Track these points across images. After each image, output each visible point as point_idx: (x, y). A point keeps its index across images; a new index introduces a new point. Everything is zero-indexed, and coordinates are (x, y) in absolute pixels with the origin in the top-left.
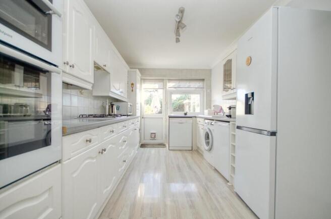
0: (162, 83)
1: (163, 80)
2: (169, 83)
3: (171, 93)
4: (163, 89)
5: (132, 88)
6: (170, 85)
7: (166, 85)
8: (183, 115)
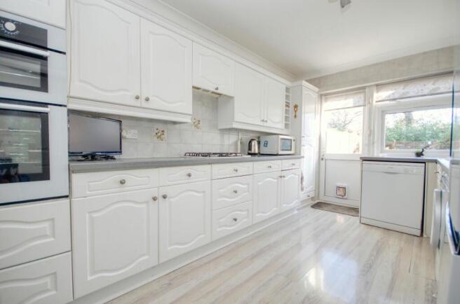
0: (362, 95)
1: (364, 88)
2: (377, 92)
3: (383, 112)
4: (364, 106)
5: (296, 111)
6: (381, 96)
7: (372, 96)
8: (413, 157)
